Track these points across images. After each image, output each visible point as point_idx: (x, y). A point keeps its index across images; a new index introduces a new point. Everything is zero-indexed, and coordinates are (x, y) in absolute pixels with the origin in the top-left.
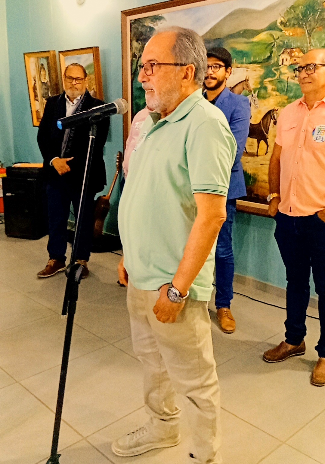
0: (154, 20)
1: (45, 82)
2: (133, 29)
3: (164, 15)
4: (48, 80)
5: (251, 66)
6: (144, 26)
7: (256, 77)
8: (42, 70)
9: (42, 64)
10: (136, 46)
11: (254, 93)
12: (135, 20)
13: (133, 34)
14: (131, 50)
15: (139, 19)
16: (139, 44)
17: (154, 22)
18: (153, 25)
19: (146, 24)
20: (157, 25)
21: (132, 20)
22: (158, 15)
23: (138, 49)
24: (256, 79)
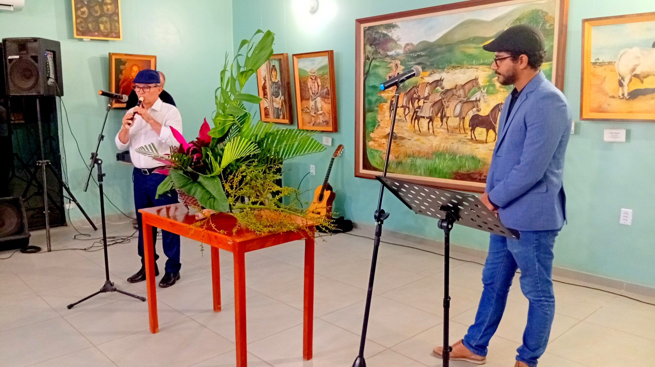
0: (388, 28)
1: (276, 81)
2: (366, 35)
3: (397, 24)
4: (279, 80)
5: (481, 67)
6: (377, 33)
7: (485, 76)
8: (273, 71)
9: (274, 66)
10: (369, 50)
11: (484, 89)
12: (369, 27)
13: (366, 39)
14: (365, 52)
15: (373, 26)
16: (373, 48)
17: (388, 29)
18: (387, 32)
19: (380, 31)
20: (391, 32)
21: (365, 27)
22: (392, 24)
23: (371, 53)
24: (486, 78)
